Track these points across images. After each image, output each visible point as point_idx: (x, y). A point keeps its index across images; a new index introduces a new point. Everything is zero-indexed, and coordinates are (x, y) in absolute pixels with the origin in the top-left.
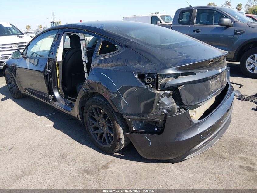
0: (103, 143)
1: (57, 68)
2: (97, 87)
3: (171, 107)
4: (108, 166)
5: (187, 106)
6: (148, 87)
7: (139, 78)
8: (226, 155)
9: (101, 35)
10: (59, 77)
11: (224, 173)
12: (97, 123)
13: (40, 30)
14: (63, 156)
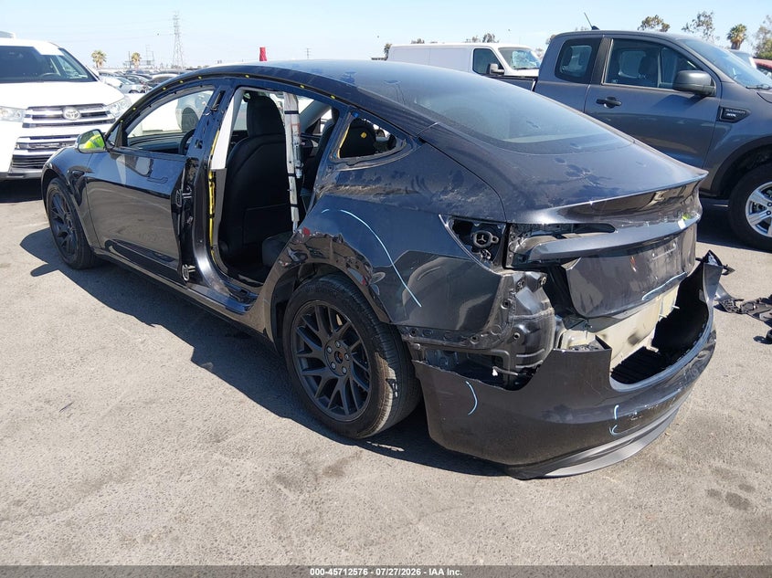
0: (332, 406)
1: (210, 189)
2: (332, 251)
3: (540, 317)
4: (344, 470)
5: (582, 317)
6: (479, 259)
7: (456, 232)
8: (675, 460)
9: (349, 103)
10: (213, 214)
11: (665, 509)
12: (322, 349)
13: (133, 67)
14: (216, 435)
